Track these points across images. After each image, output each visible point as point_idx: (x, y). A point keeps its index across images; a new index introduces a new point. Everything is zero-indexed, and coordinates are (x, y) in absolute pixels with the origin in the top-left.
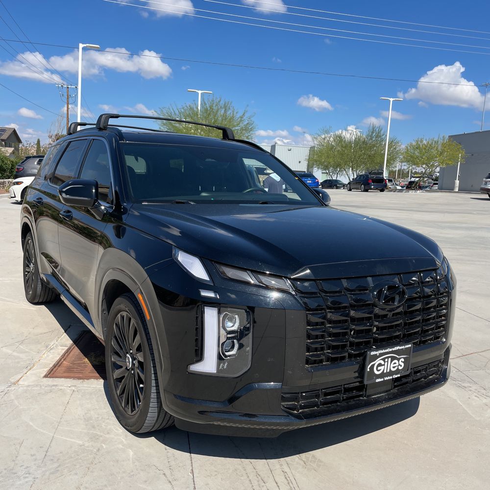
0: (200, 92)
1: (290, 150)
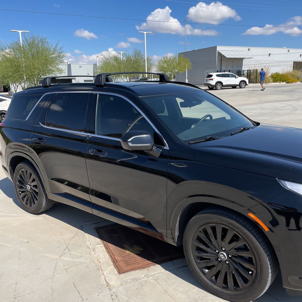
0: (20, 32)
1: (81, 67)
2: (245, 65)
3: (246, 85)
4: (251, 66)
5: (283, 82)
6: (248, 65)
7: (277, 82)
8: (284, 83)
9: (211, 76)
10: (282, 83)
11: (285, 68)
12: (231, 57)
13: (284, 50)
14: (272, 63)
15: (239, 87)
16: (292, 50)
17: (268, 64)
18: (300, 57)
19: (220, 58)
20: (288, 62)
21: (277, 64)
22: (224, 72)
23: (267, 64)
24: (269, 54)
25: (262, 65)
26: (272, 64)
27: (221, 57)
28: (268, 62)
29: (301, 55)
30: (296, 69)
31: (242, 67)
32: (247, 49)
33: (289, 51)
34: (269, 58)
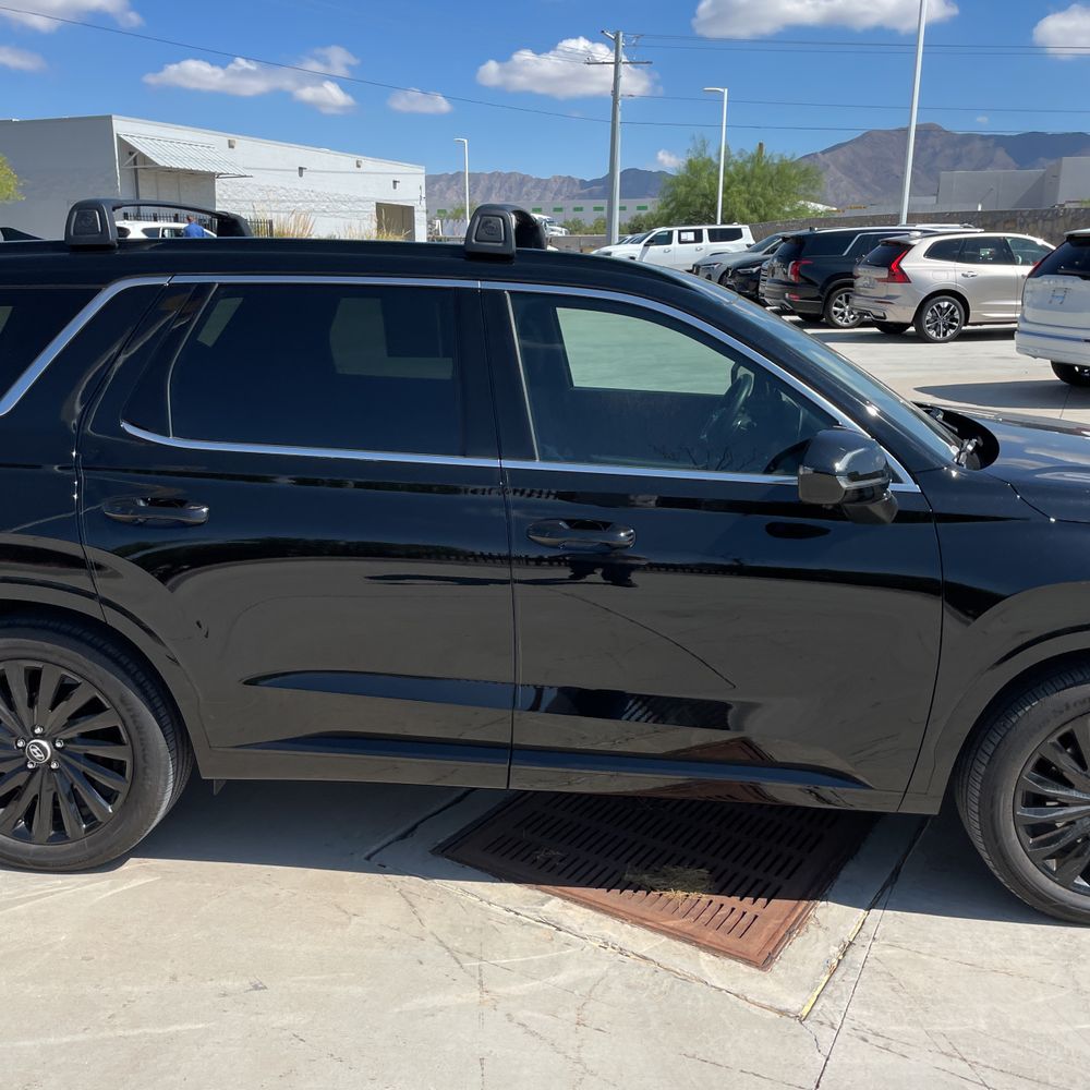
2: (226, 200)
4: (243, 205)
6: (233, 201)
11: (356, 223)
12: (176, 165)
13: (346, 161)
14: (313, 201)
16: (369, 164)
17: (300, 204)
18: (395, 188)
19: (129, 164)
20: (361, 204)
21: (327, 207)
22: (155, 220)
23: (297, 202)
24: (300, 169)
25: (282, 206)
26: (313, 205)
28: (302, 198)
29: (395, 182)
30: (388, 230)
31: (215, 206)
32: (225, 140)
33: (358, 166)
34: (301, 184)
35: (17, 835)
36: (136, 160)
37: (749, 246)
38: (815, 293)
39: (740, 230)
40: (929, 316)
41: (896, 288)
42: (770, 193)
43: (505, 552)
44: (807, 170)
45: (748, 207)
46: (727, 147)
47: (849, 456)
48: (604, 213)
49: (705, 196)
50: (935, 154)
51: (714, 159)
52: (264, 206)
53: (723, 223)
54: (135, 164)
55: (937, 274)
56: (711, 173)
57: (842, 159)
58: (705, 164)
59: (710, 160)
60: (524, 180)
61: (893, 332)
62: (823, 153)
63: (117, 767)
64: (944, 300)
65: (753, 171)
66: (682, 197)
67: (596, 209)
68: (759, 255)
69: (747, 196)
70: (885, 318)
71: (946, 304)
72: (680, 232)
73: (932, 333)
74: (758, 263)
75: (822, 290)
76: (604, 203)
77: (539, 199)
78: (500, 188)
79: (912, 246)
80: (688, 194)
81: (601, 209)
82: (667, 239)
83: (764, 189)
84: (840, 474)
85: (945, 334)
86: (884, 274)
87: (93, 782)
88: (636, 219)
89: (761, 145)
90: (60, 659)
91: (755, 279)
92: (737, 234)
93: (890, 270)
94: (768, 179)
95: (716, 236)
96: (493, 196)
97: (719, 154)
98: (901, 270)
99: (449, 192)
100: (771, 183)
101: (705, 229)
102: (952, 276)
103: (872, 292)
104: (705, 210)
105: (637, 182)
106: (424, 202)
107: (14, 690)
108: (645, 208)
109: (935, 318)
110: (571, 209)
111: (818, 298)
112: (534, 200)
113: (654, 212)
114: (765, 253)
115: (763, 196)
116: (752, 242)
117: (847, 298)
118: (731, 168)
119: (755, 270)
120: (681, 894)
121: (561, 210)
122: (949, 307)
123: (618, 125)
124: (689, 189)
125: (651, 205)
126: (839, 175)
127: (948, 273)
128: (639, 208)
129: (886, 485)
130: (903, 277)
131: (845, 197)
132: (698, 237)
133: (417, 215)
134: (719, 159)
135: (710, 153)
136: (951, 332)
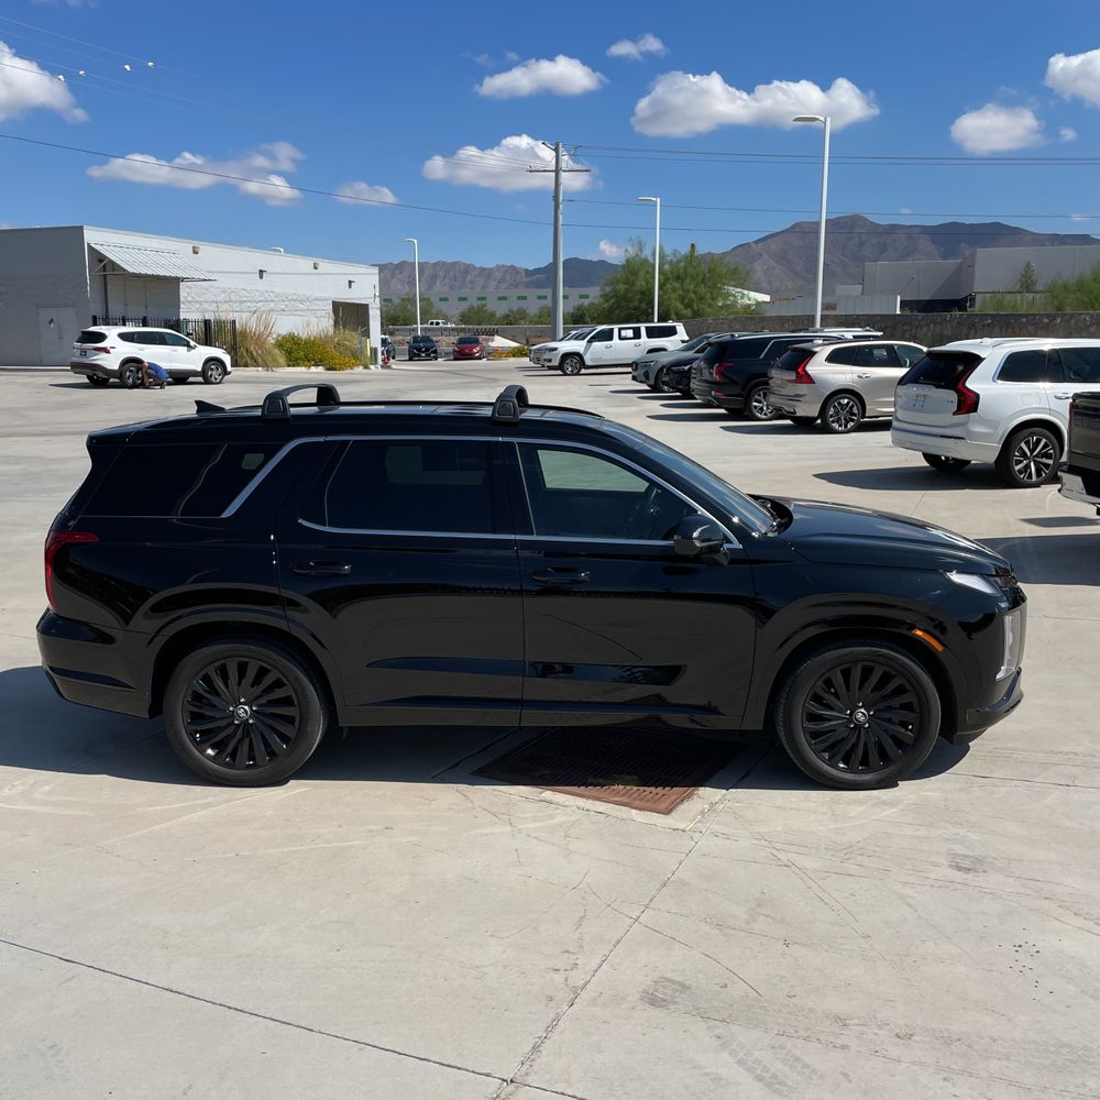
2: (189, 302)
3: (226, 372)
4: (206, 306)
5: (316, 365)
6: (197, 302)
7: (298, 365)
8: (321, 369)
9: (101, 337)
10: (313, 369)
11: (314, 321)
12: (144, 271)
13: (305, 264)
14: (272, 301)
15: (200, 379)
16: (325, 266)
17: (261, 304)
18: (350, 287)
19: (99, 271)
20: (319, 303)
21: (286, 306)
23: (257, 302)
24: (261, 272)
25: (244, 306)
26: (272, 305)
27: (104, 268)
28: (262, 299)
29: (350, 282)
30: (344, 327)
31: (179, 308)
32: (190, 247)
33: (316, 268)
34: (262, 285)
35: (227, 765)
36: (106, 268)
37: (683, 342)
38: (737, 390)
39: (674, 327)
40: (832, 411)
41: (802, 388)
42: (702, 289)
43: (518, 587)
44: (736, 268)
45: (682, 303)
46: (661, 248)
47: (700, 530)
48: (548, 302)
49: (643, 293)
50: (861, 244)
51: (650, 259)
52: (225, 307)
53: (659, 321)
54: (105, 270)
55: (837, 376)
56: (647, 272)
57: (774, 247)
58: (642, 263)
59: (646, 260)
60: (468, 269)
61: (804, 426)
62: (757, 242)
63: (290, 720)
64: (845, 398)
65: (685, 268)
66: (622, 292)
67: (539, 298)
68: (690, 354)
69: (681, 292)
70: (795, 413)
71: (846, 401)
72: (620, 329)
73: (835, 426)
74: (689, 361)
75: (743, 388)
76: (548, 292)
77: (483, 287)
78: (445, 277)
79: (816, 353)
80: (626, 290)
81: (545, 298)
82: (607, 336)
83: (697, 285)
84: (695, 539)
85: (846, 426)
86: (793, 376)
87: (273, 729)
88: (579, 308)
89: (692, 245)
90: (259, 655)
91: (687, 375)
92: (672, 332)
93: (797, 373)
94: (700, 279)
95: (652, 333)
96: (438, 283)
97: (654, 254)
98: (806, 372)
99: (394, 280)
100: (703, 280)
101: (643, 327)
102: (849, 377)
103: (784, 392)
104: (643, 305)
105: (580, 271)
106: (378, 300)
107: (231, 675)
108: (587, 297)
109: (837, 413)
110: (515, 298)
111: (740, 395)
112: (478, 289)
113: (596, 302)
114: (696, 352)
115: (695, 292)
116: (687, 338)
117: (765, 395)
118: (667, 267)
119: (686, 368)
120: (621, 787)
121: (505, 298)
122: (848, 403)
123: (560, 227)
124: (627, 286)
125: (593, 295)
126: (772, 263)
127: (846, 375)
128: (581, 297)
129: (721, 546)
130: (809, 379)
131: (778, 284)
132: (637, 335)
133: (371, 312)
134: (655, 259)
135: (647, 253)
136: (851, 424)
